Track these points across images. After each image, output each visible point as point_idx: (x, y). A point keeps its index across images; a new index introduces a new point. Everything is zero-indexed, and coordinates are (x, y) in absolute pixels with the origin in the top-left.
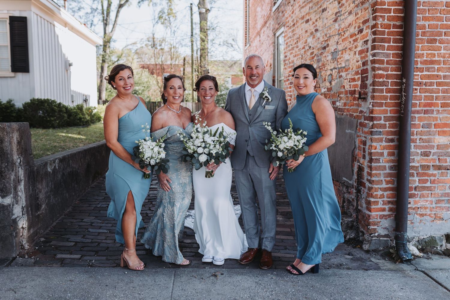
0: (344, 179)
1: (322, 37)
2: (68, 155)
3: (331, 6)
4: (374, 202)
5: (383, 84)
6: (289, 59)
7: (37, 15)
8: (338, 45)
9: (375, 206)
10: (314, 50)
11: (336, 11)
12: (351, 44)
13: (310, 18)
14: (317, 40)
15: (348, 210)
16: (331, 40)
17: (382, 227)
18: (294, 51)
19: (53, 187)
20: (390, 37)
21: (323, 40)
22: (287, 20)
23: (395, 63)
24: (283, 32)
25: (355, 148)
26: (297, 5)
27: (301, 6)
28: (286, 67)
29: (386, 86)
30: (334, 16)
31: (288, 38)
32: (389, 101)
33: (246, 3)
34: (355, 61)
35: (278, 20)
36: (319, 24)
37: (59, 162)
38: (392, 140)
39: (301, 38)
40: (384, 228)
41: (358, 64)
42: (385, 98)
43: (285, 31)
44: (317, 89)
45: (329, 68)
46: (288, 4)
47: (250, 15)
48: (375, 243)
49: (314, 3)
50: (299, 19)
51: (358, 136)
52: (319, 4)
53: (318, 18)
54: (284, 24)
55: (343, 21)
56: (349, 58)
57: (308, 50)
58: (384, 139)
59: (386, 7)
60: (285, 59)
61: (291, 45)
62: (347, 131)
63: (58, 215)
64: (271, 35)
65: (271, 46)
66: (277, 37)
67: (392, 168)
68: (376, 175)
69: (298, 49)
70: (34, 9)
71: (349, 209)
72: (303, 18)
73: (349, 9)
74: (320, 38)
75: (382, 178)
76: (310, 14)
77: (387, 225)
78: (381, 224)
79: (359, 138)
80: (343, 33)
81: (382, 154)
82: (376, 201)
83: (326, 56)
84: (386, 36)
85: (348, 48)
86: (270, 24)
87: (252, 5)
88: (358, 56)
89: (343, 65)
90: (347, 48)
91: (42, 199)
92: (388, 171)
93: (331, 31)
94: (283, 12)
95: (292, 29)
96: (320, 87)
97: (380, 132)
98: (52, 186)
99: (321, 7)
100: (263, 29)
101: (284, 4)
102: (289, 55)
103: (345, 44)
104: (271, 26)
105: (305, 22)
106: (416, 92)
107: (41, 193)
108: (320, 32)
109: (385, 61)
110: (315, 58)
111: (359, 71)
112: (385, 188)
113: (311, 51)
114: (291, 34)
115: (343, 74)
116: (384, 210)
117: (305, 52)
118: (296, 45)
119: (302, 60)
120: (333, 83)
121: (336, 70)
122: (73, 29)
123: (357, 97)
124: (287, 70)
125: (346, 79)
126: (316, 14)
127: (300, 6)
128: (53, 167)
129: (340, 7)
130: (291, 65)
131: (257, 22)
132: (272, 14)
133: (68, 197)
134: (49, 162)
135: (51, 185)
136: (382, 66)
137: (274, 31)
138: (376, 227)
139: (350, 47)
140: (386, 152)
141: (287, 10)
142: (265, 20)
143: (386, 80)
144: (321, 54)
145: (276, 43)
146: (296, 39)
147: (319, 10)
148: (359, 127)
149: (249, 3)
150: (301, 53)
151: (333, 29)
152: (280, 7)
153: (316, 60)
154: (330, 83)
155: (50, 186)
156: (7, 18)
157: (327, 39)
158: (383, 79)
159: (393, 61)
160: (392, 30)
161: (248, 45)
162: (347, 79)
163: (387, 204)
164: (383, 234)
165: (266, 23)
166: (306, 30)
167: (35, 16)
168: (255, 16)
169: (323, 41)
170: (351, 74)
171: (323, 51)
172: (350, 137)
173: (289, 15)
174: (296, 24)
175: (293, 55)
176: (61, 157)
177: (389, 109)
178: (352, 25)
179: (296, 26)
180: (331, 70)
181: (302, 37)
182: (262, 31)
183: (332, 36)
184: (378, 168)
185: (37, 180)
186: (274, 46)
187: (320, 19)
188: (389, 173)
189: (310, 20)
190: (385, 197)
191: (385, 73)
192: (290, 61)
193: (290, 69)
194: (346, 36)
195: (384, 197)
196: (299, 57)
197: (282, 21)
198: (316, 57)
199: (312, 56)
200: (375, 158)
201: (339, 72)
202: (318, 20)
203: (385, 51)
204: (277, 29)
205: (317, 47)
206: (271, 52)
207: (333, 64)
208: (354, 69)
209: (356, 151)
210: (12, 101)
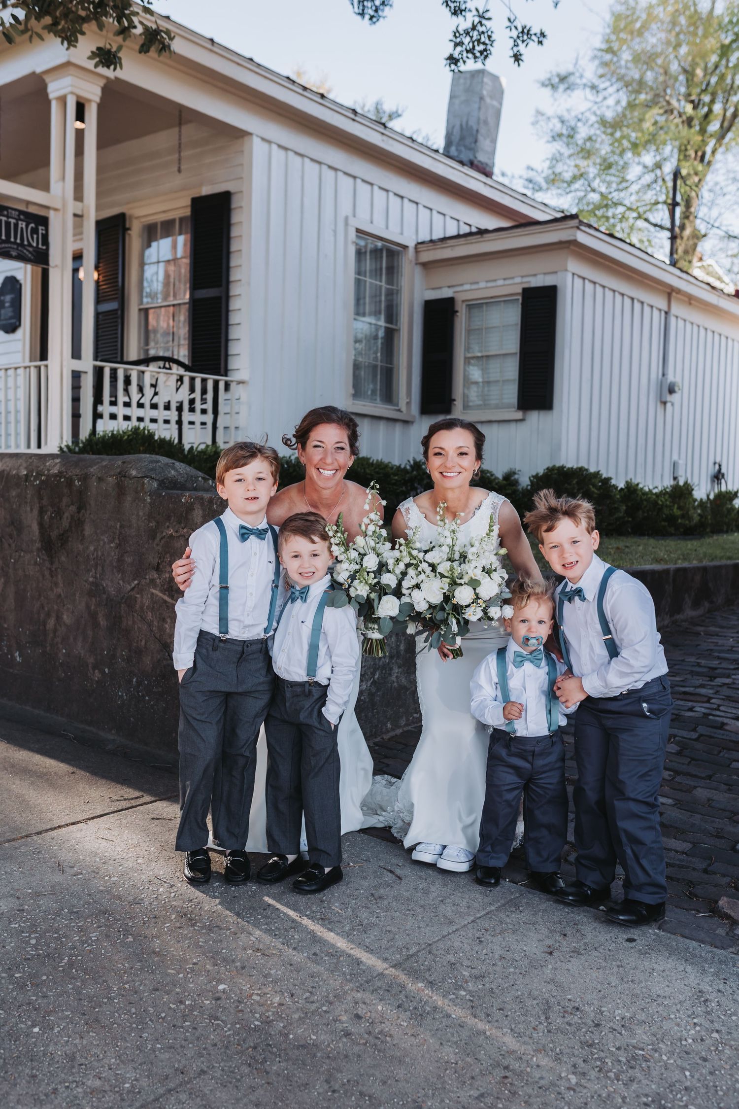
7: (583, 278)
70: (572, 266)
156: (518, 294)
167: (578, 281)
210: (515, 473)
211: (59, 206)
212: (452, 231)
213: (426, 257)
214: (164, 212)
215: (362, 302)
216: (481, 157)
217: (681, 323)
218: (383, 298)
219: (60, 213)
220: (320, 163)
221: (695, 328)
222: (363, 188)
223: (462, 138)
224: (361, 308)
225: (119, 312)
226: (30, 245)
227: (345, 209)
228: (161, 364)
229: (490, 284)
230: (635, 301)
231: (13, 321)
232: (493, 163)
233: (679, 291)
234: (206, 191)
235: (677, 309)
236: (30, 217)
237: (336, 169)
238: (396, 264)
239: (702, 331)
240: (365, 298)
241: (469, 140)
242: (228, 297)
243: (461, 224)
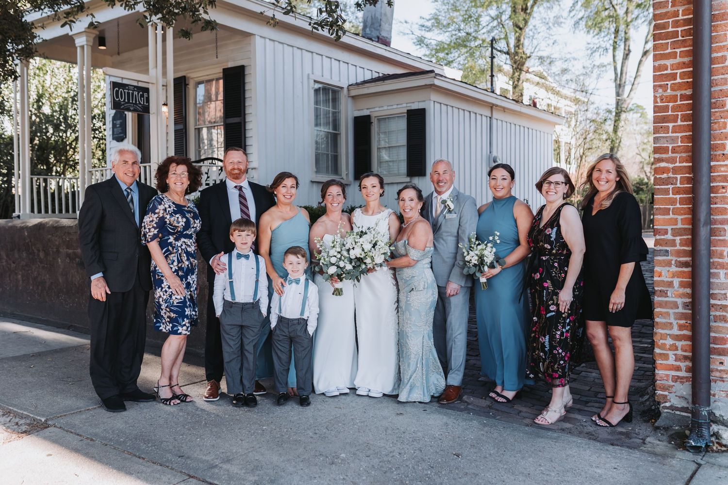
4: (660, 354)
5: (667, 181)
7: (440, 103)
9: (662, 360)
17: (676, 394)
20: (676, 113)
23: (686, 149)
29: (672, 184)
32: (678, 206)
38: (685, 265)
40: (679, 397)
42: (673, 202)
48: (666, 417)
58: (673, 262)
59: (669, 71)
67: (688, 306)
68: (661, 314)
70: (434, 97)
75: (672, 320)
77: (685, 393)
78: (674, 390)
81: (670, 284)
82: (664, 354)
84: (670, 113)
92: (681, 310)
97: (667, 251)
106: (724, 191)
109: (670, 148)
112: (677, 335)
116: (678, 369)
136: (664, 156)
138: (666, 393)
140: (676, 282)
143: (672, 176)
156: (405, 113)
158: (668, 174)
159: (681, 148)
160: (679, 103)
163: (683, 361)
164: (679, 406)
167: (437, 105)
177: (680, 217)
184: (664, 305)
188: (683, 313)
190: (679, 348)
191: (671, 166)
195: (677, 349)
200: (660, 289)
203: (670, 134)
211: (154, 82)
212: (368, 77)
213: (354, 93)
214: (207, 75)
215: (319, 117)
216: (384, 34)
217: (499, 123)
218: (331, 115)
219: (155, 85)
220: (292, 46)
221: (509, 124)
222: (317, 58)
223: (372, 24)
224: (319, 121)
225: (184, 130)
226: (140, 103)
227: (308, 70)
228: (210, 161)
229: (389, 108)
230: (471, 113)
231: (122, 135)
232: (391, 37)
233: (497, 106)
234: (231, 65)
235: (496, 115)
236: (139, 89)
237: (302, 49)
238: (337, 97)
239: (513, 126)
240: (320, 115)
241: (376, 25)
242: (245, 122)
243: (373, 72)
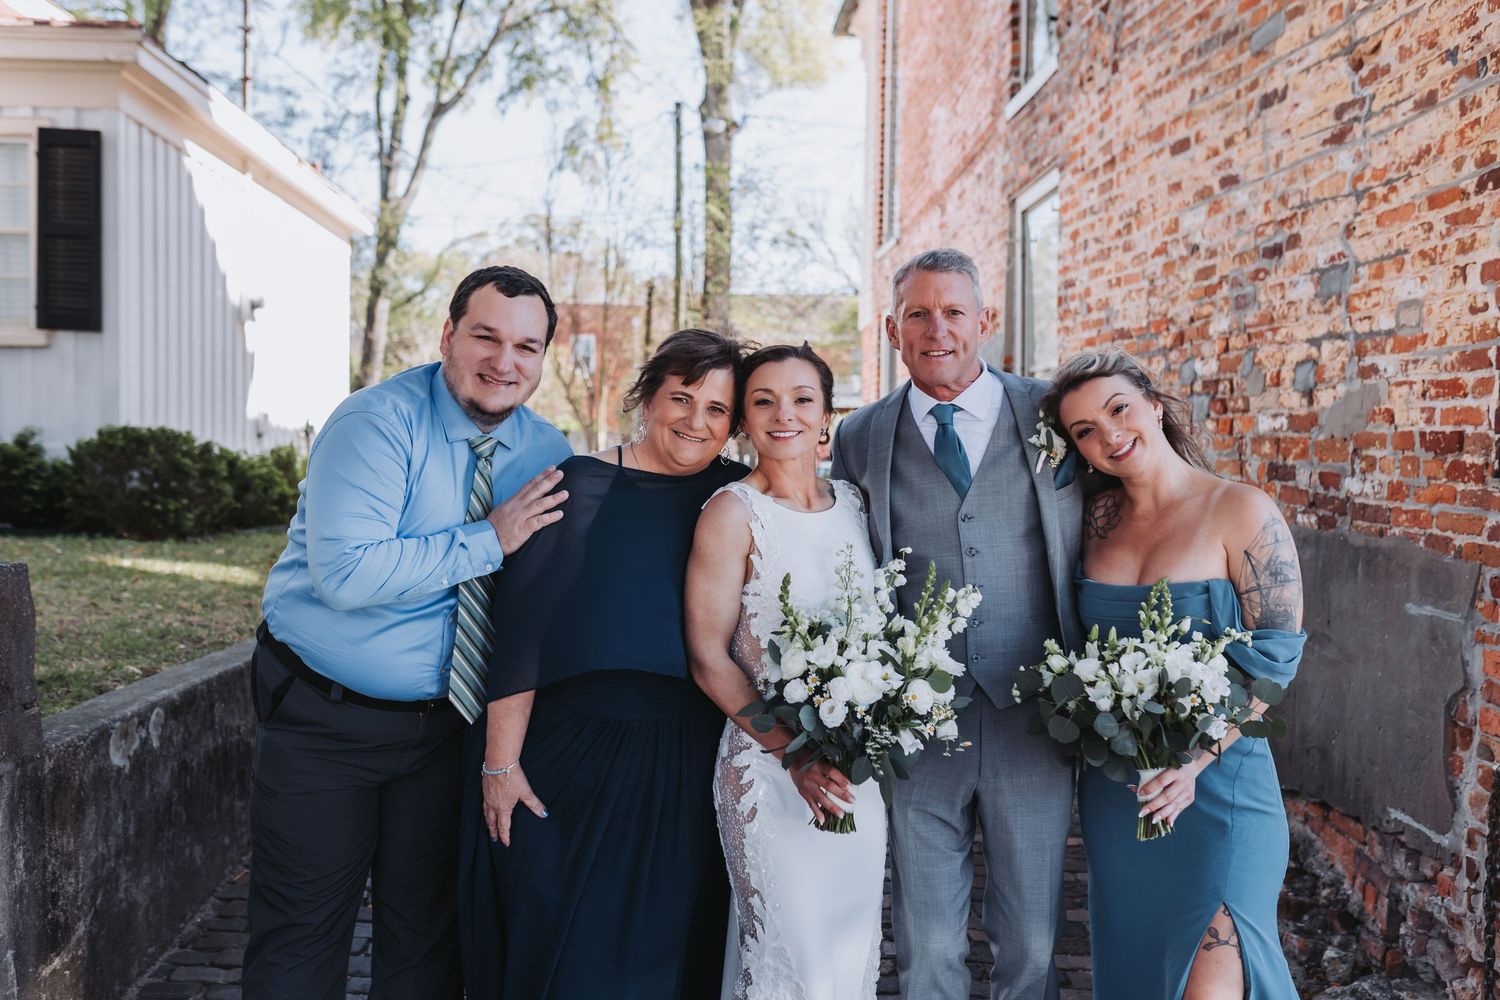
0: (1396, 814)
1: (1261, 208)
2: (208, 682)
3: (1310, 79)
6: (1088, 292)
7: (140, 125)
8: (1351, 241)
10: (1217, 261)
11: (1339, 101)
12: (1432, 235)
13: (1198, 135)
14: (1233, 220)
15: (1423, 959)
16: (1312, 217)
18: (1109, 265)
19: (131, 832)
21: (1266, 219)
22: (1078, 147)
24: (1054, 190)
25: (1464, 689)
26: (1129, 87)
27: (1150, 91)
28: (1069, 323)
30: (1329, 122)
31: (1084, 214)
33: (883, 95)
34: (1460, 304)
35: (1029, 148)
36: (1246, 157)
37: (166, 719)
39: (1147, 211)
41: (1479, 319)
43: (1064, 185)
44: (1230, 415)
45: (1302, 333)
46: (1081, 84)
47: (898, 136)
49: (1215, 73)
50: (1140, 139)
51: (1482, 639)
52: (1243, 75)
53: (1237, 133)
54: (1059, 161)
55: (1382, 138)
56: (1419, 293)
57: (1183, 259)
60: (1063, 293)
61: (1097, 240)
62: (1412, 609)
63: (151, 950)
64: (996, 201)
65: (997, 245)
66: (1024, 213)
69: (1131, 254)
70: (128, 104)
71: (1425, 953)
72: (1158, 134)
73: (1417, 88)
74: (1251, 211)
76: (1192, 120)
79: (1488, 647)
80: (1380, 191)
83: (1282, 285)
85: (1414, 250)
86: (992, 162)
87: (910, 100)
88: (1482, 288)
89: (1385, 322)
90: (1406, 252)
91: (75, 898)
93: (1314, 182)
94: (1053, 118)
95: (1102, 178)
96: (1246, 410)
98: (126, 829)
99: (1254, 86)
100: (957, 184)
101: (1064, 87)
102: (1085, 278)
103: (1393, 235)
104: (998, 170)
105: (1167, 154)
107: (73, 872)
108: (1250, 189)
110: (1225, 290)
111: (1485, 351)
113: (1202, 263)
114: (1095, 200)
115: (1388, 362)
117: (1169, 267)
118: (1120, 242)
119: (1154, 301)
120: (1325, 398)
121: (1339, 343)
122: (269, 179)
123: (1473, 465)
124: (1072, 337)
125: (1399, 384)
126: (1227, 116)
127: (1142, 88)
128: (136, 744)
129: (1363, 82)
130: (1095, 315)
131: (931, 158)
132: (1002, 127)
133: (199, 862)
134: (118, 724)
135: (124, 822)
137: (1010, 190)
139: (1427, 246)
141: (1076, 107)
142: (968, 149)
144: (1255, 276)
145: (1018, 235)
146: (1121, 218)
147: (1243, 101)
148: (1488, 595)
149: (894, 96)
150: (1148, 273)
151: (1325, 175)
152: (1041, 101)
153: (1226, 299)
154: (1309, 395)
155: (120, 831)
156: (29, 136)
157: (1286, 214)
161: (889, 244)
162: (1411, 384)
165: (970, 161)
166: (1175, 179)
167: (133, 129)
168: (925, 136)
169: (1267, 224)
170: (1435, 363)
171: (1264, 263)
172: (1434, 639)
173: (1085, 126)
174: (1124, 159)
175: (1103, 278)
176: (176, 696)
178: (1441, 151)
179: (1120, 167)
180: (1315, 342)
181: (1155, 210)
182: (955, 190)
183: (1318, 201)
185: (53, 816)
186: (1011, 246)
187: (1248, 135)
189: (1198, 140)
192: (1092, 300)
193: (1093, 333)
194: (1395, 201)
196: (1134, 286)
197: (1050, 149)
198: (1225, 287)
199: (1206, 283)
201: (1360, 352)
202: (1240, 139)
204: (1027, 182)
205: (1232, 247)
206: (997, 266)
207: (1326, 319)
208: (1449, 342)
209: (1473, 702)
210: (33, 434)
